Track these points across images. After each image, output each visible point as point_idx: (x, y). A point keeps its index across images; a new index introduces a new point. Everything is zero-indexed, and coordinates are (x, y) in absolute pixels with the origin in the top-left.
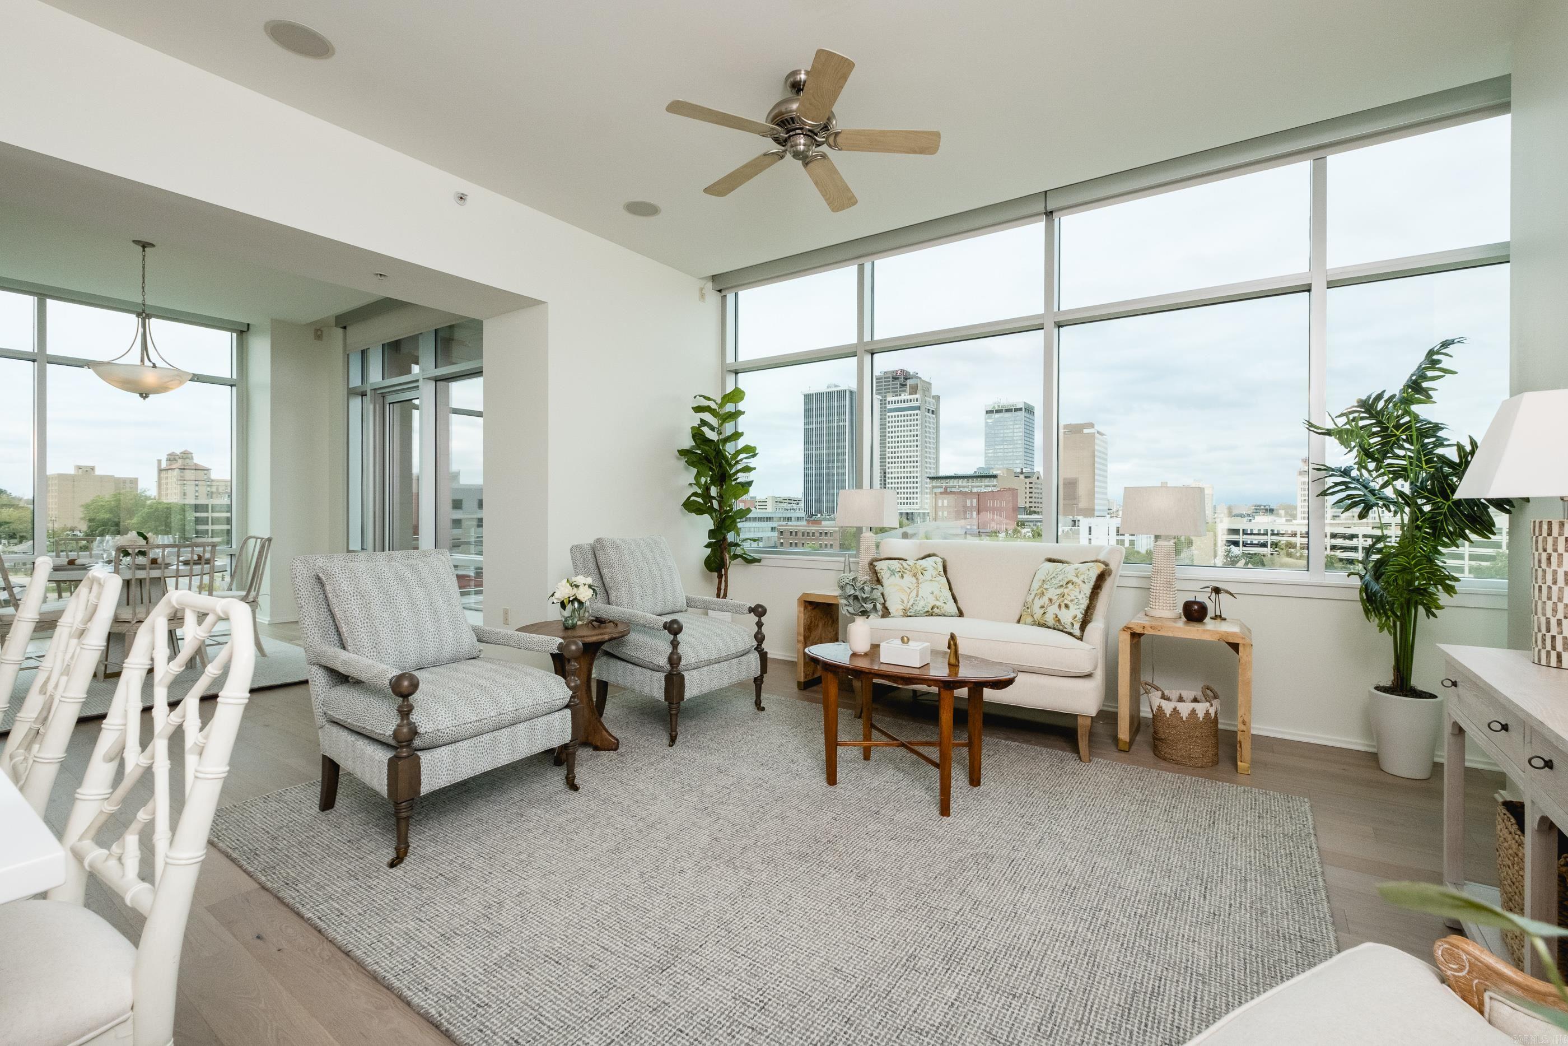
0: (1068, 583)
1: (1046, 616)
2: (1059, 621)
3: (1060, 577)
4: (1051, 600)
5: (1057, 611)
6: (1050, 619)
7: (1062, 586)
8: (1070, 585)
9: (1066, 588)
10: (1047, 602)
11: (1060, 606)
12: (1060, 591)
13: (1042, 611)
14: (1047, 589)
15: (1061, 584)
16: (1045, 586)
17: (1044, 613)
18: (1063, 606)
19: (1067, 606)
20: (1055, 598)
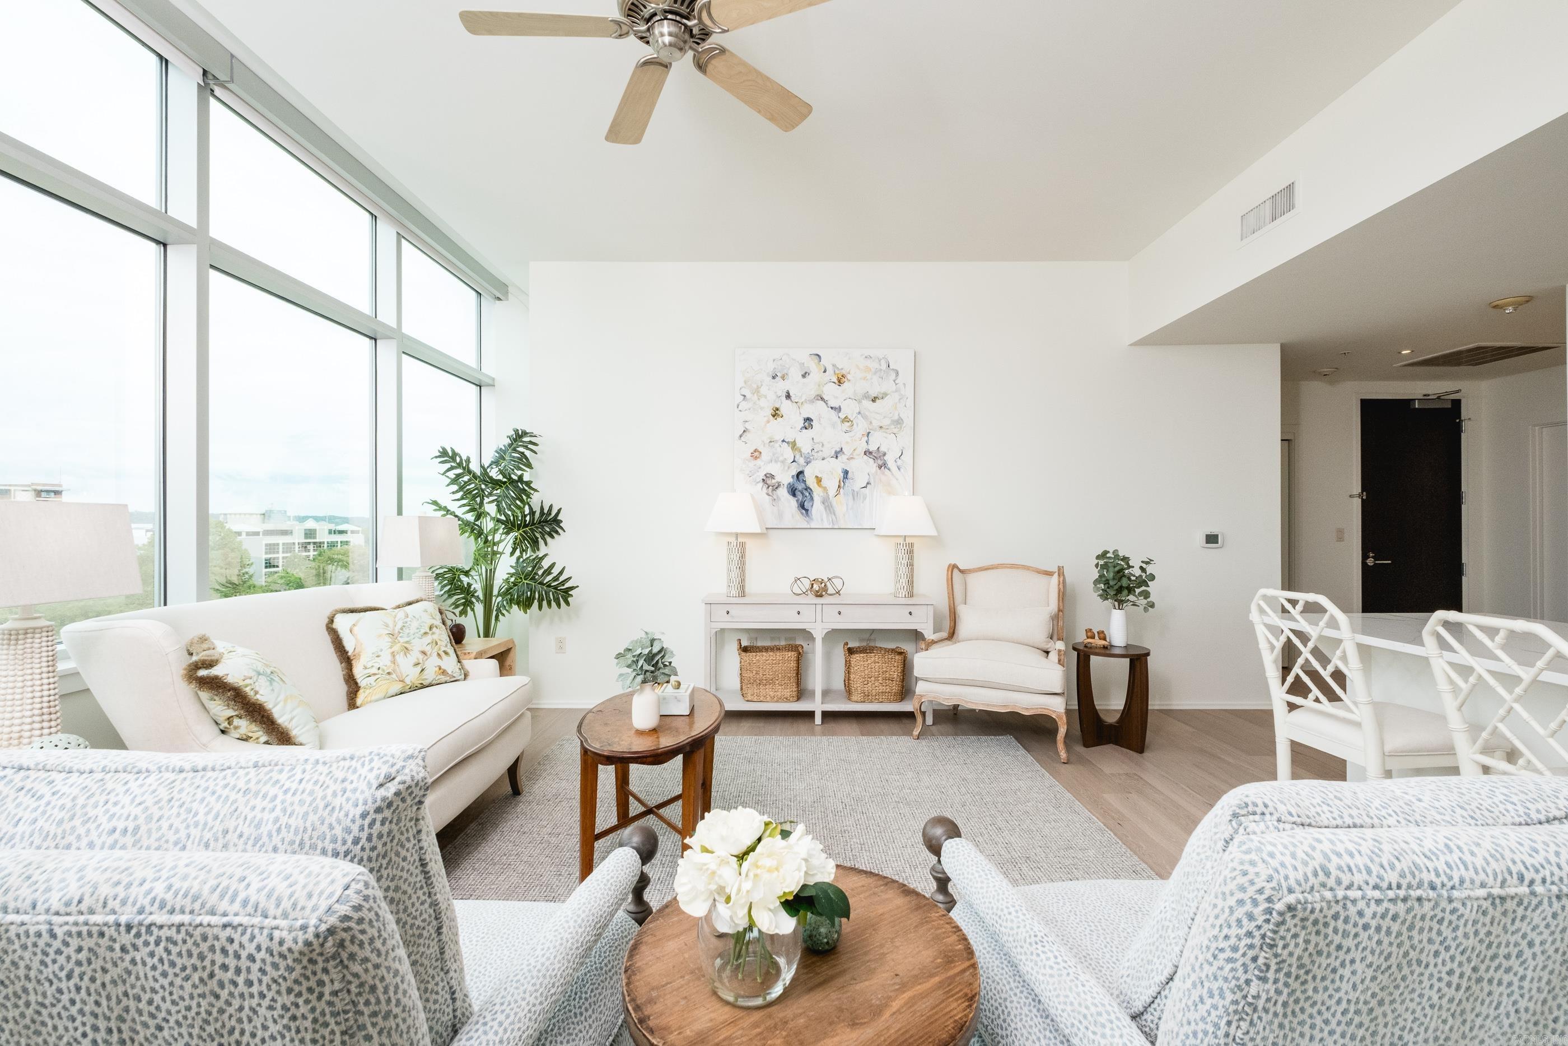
0: (431, 628)
1: (425, 672)
2: (444, 672)
3: (415, 624)
4: (424, 653)
5: (439, 662)
6: (430, 675)
7: (426, 633)
8: (434, 629)
9: (433, 633)
10: (421, 656)
11: (439, 655)
12: (428, 639)
13: (419, 669)
14: (407, 642)
15: (423, 631)
16: (402, 640)
17: (423, 670)
18: (443, 654)
19: (446, 653)
20: (428, 649)
